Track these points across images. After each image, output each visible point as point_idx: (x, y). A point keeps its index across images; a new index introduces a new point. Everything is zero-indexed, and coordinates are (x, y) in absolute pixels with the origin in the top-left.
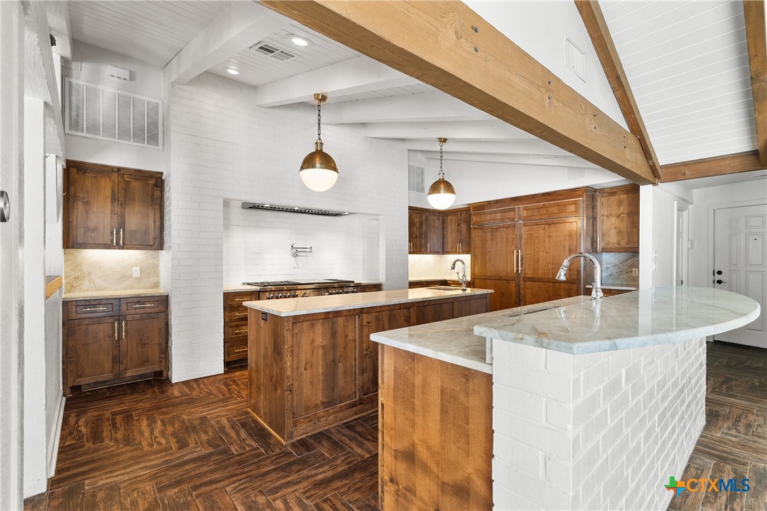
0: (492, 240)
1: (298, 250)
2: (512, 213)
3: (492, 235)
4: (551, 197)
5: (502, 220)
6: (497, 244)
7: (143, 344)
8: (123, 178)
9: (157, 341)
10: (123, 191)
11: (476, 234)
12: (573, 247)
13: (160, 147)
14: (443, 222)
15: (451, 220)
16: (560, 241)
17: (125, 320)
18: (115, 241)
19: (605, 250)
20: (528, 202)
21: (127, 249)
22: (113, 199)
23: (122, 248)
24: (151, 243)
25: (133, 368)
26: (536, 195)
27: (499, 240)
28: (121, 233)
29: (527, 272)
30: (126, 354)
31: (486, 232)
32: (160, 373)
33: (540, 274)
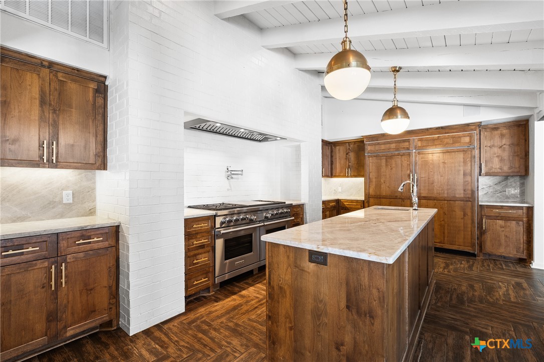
0: (387, 165)
1: (233, 172)
2: (407, 144)
3: (386, 161)
4: (444, 131)
5: (397, 149)
6: (391, 169)
7: (88, 289)
8: (57, 77)
9: (105, 283)
10: (56, 94)
11: (371, 161)
12: (468, 171)
13: (105, 45)
14: (332, 152)
15: (339, 150)
16: (455, 167)
17: (65, 261)
18: (45, 158)
19: (487, 174)
20: (422, 134)
21: (62, 168)
22: (43, 102)
23: (56, 166)
24: (92, 161)
25: (75, 323)
26: (431, 129)
27: (394, 166)
28: (54, 147)
29: (422, 192)
30: (66, 306)
31: (381, 159)
32: (109, 323)
33: (435, 195)
